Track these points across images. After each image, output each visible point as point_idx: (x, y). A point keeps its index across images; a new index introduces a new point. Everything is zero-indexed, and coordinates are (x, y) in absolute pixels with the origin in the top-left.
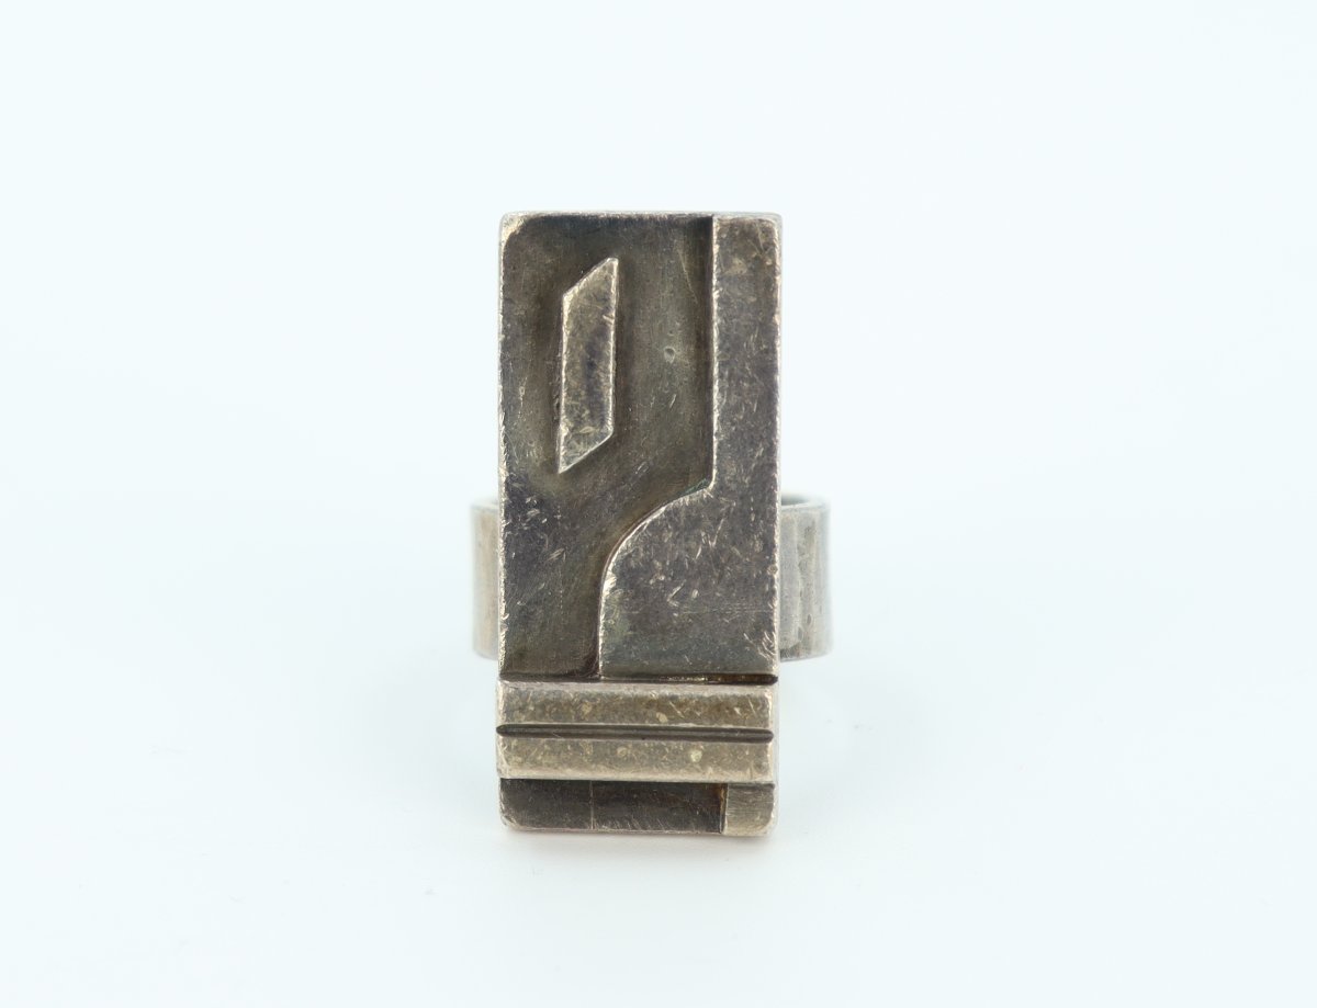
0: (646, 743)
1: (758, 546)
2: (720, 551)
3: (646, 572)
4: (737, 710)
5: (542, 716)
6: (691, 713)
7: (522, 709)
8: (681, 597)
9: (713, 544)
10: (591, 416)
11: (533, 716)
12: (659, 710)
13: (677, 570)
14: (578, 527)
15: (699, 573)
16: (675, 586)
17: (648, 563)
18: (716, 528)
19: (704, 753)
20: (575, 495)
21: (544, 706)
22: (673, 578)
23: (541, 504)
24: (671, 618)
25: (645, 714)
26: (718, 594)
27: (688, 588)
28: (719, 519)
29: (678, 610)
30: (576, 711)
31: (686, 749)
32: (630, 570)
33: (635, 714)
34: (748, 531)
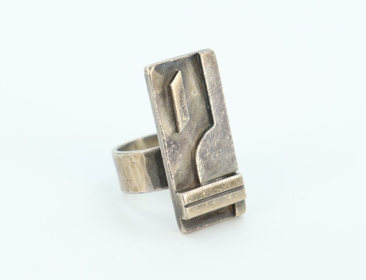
0: (219, 198)
1: (228, 137)
2: (220, 142)
3: (205, 153)
4: (237, 182)
5: (195, 199)
6: (227, 187)
7: (190, 199)
8: (214, 157)
9: (218, 140)
10: (185, 115)
11: (193, 200)
12: (220, 188)
13: (212, 150)
14: (184, 147)
15: (217, 149)
16: (212, 155)
17: (205, 150)
18: (218, 136)
19: (232, 196)
20: (181, 138)
21: (194, 196)
22: (211, 153)
23: (174, 143)
24: (213, 163)
25: (217, 190)
26: (222, 154)
27: (215, 154)
28: (218, 134)
29: (214, 161)
30: (202, 195)
31: (228, 196)
32: (202, 154)
33: (215, 191)
34: (225, 134)
